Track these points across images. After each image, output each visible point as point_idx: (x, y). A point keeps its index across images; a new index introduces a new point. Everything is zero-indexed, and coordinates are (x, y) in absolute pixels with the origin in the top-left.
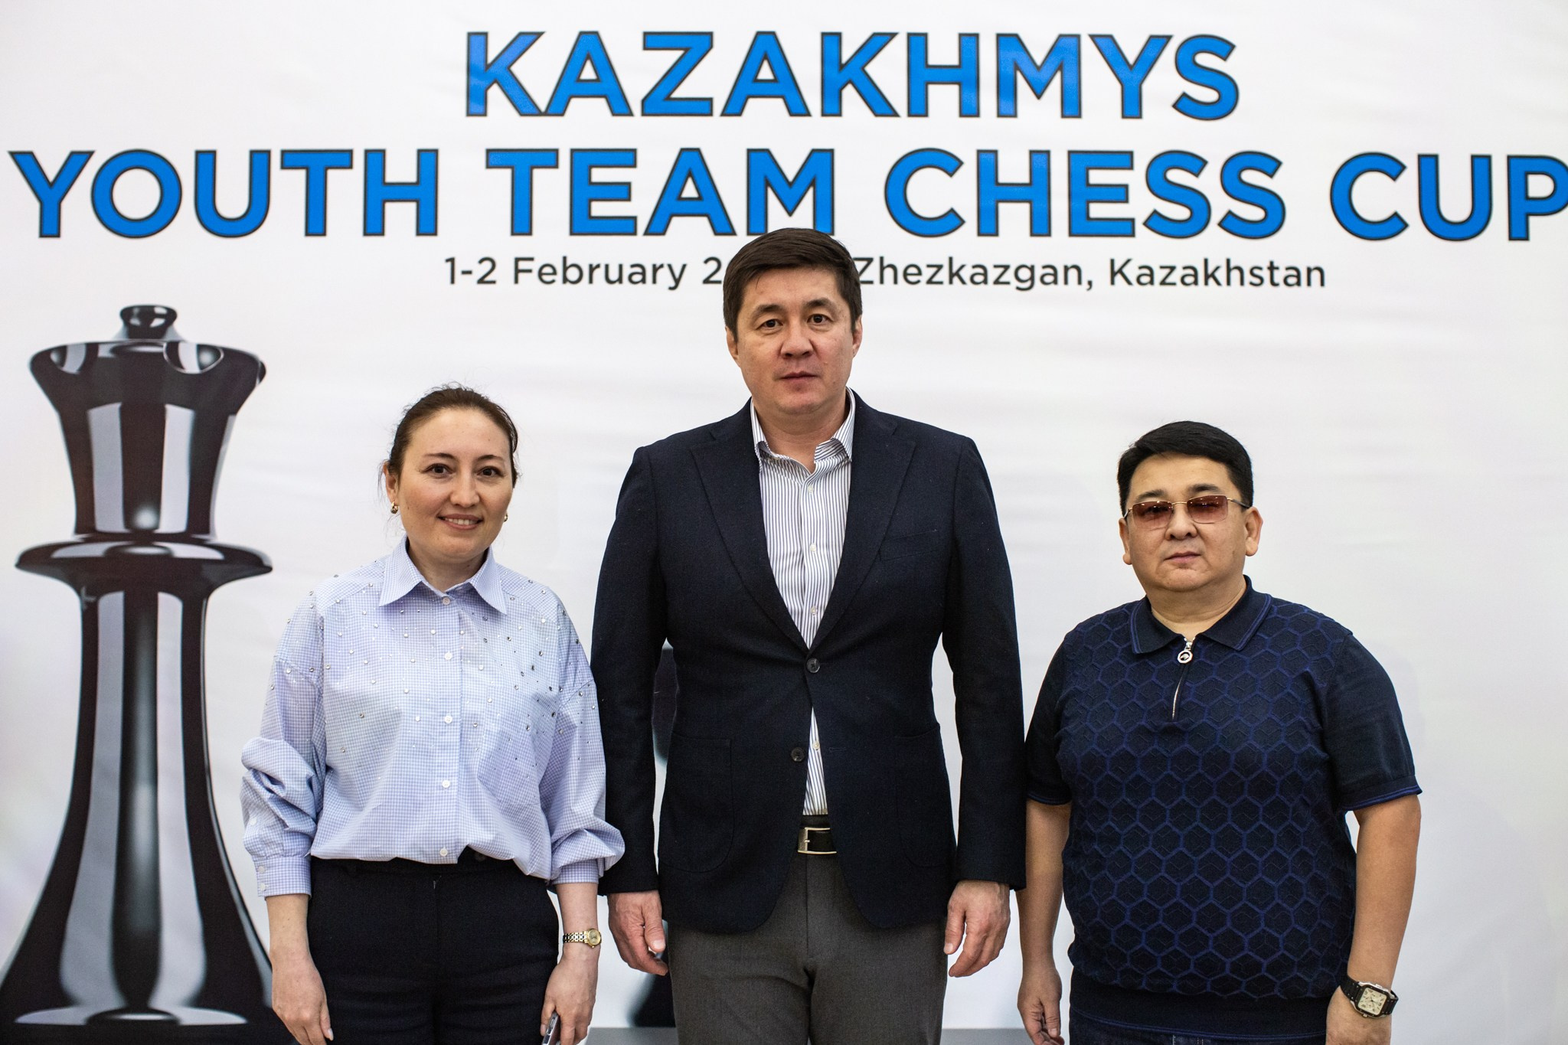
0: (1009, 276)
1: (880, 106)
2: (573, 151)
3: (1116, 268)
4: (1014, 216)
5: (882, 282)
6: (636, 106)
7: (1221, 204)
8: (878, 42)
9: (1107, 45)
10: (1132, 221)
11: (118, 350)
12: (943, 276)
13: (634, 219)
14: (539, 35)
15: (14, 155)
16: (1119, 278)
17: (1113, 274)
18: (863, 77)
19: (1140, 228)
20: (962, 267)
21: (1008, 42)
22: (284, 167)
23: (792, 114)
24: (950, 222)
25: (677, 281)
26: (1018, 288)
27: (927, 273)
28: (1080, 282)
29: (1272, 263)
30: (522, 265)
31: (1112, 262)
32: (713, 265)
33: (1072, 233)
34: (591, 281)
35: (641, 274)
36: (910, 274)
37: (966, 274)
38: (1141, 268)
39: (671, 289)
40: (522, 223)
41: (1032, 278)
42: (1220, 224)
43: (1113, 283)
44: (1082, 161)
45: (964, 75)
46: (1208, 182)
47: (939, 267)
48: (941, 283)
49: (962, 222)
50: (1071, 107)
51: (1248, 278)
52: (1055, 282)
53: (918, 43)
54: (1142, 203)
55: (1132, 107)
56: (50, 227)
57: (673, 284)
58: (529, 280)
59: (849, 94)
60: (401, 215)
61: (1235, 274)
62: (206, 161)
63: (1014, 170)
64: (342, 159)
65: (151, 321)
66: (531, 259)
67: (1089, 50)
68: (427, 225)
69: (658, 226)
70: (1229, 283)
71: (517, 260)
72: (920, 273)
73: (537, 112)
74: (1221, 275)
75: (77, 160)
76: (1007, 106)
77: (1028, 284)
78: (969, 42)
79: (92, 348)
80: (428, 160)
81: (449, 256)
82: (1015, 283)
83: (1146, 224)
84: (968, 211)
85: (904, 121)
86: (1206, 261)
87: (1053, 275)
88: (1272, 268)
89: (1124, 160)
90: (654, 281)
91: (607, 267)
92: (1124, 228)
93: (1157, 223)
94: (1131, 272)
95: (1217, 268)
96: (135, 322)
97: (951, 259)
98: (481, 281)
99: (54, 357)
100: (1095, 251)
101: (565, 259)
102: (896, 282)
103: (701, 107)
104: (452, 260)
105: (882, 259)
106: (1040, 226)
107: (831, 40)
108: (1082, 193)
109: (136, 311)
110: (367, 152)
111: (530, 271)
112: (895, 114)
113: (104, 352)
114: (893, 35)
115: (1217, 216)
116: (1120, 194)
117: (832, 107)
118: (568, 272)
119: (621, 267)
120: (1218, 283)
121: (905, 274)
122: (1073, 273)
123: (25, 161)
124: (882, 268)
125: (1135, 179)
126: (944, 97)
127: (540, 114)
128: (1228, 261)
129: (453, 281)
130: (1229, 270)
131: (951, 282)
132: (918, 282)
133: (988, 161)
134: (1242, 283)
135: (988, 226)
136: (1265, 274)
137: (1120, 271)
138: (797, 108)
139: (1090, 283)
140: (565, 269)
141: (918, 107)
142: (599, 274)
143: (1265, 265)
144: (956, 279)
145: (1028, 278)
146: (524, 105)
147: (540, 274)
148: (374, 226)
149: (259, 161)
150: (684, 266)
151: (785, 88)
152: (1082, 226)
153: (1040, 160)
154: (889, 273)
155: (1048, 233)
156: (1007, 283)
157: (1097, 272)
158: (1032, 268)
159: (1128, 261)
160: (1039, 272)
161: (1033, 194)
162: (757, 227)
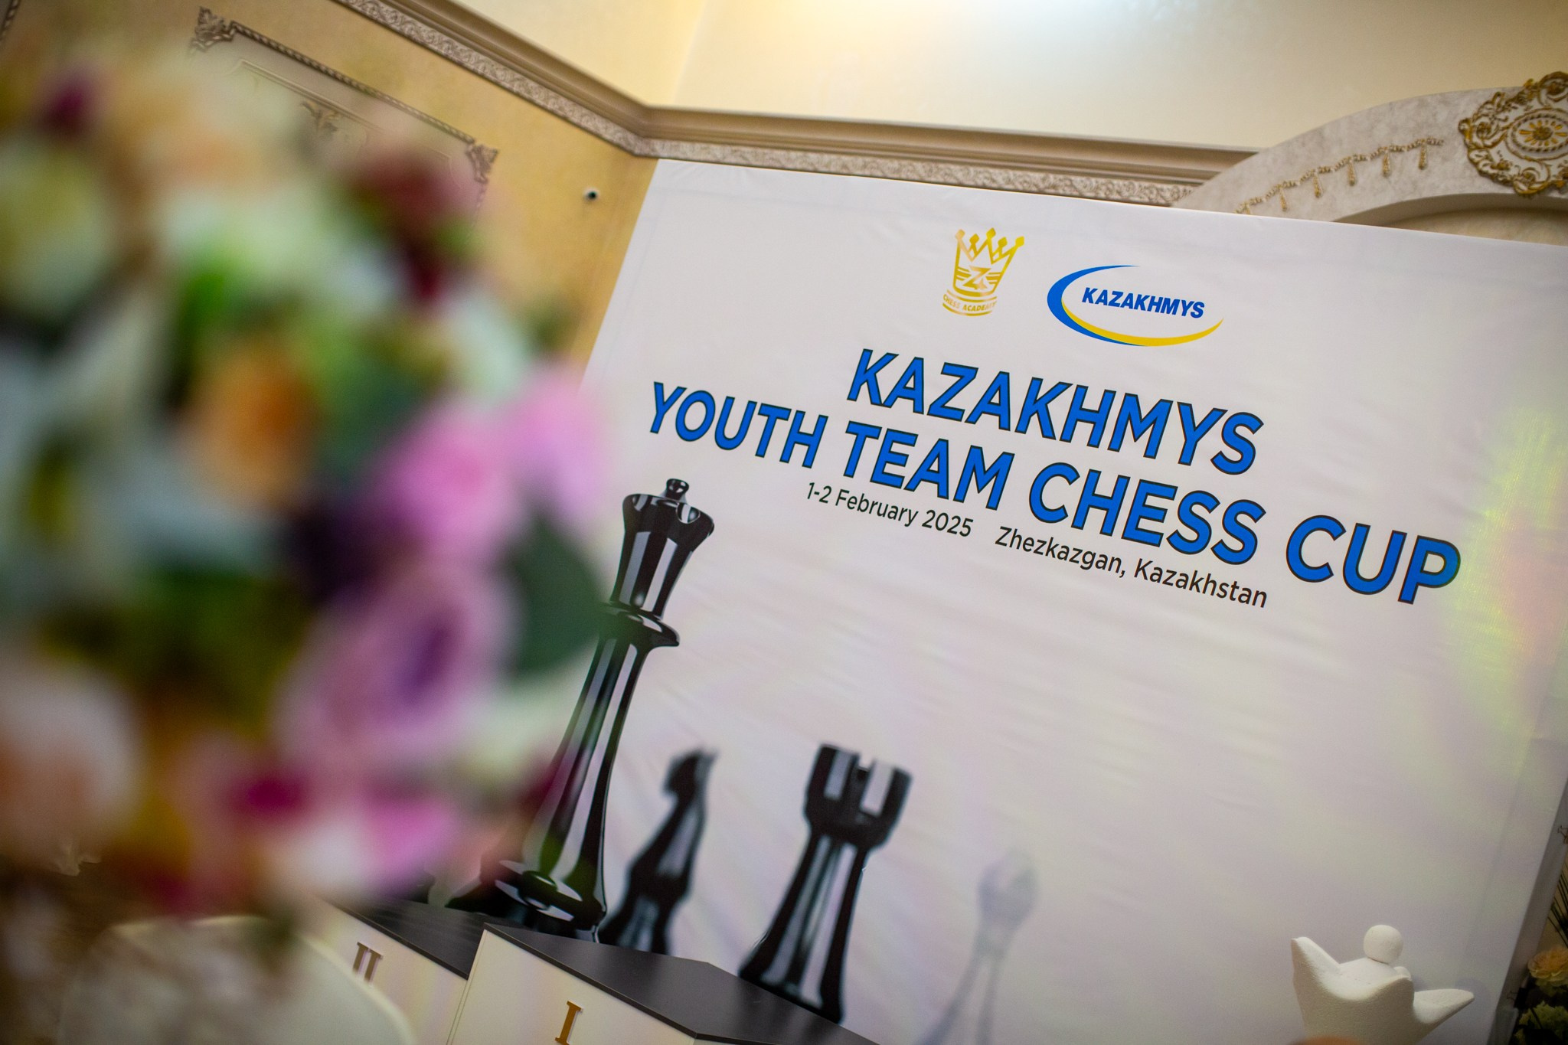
0: (1079, 558)
1: (1048, 432)
2: (888, 430)
3: (1142, 565)
4: (1096, 518)
5: (1011, 546)
6: (926, 409)
7: (1218, 534)
8: (1060, 388)
9: (1186, 409)
10: (1161, 535)
11: (660, 502)
12: (1044, 549)
13: (903, 478)
14: (895, 356)
15: (656, 384)
16: (1140, 573)
17: (1138, 570)
18: (1045, 409)
19: (1164, 541)
20: (1057, 545)
21: (1131, 400)
22: (759, 414)
23: (1000, 427)
24: (1059, 514)
25: (910, 521)
26: (1082, 567)
27: (1036, 545)
28: (1117, 571)
29: (1236, 583)
30: (843, 495)
31: (1141, 560)
32: (931, 514)
33: (1123, 537)
34: (870, 512)
35: (895, 513)
36: (1026, 544)
37: (1056, 551)
38: (1155, 569)
39: (906, 525)
40: (850, 471)
41: (1092, 562)
42: (1213, 549)
43: (1136, 576)
44: (1147, 488)
45: (1097, 419)
46: (1215, 518)
47: (1044, 543)
48: (1042, 553)
49: (1066, 516)
50: (1151, 452)
51: (1218, 590)
52: (1104, 567)
53: (1081, 392)
54: (1172, 524)
55: (1186, 458)
56: (655, 429)
57: (908, 523)
58: (843, 504)
59: (1034, 419)
60: (800, 451)
61: (1211, 586)
62: (729, 401)
63: (1105, 487)
64: (783, 413)
65: (677, 489)
66: (848, 492)
67: (1175, 411)
68: (808, 463)
69: (912, 487)
70: (1204, 592)
71: (842, 491)
72: (1032, 545)
73: (878, 402)
74: (1201, 585)
75: (680, 390)
76: (1115, 446)
77: (1087, 566)
78: (1109, 396)
79: (650, 497)
80: (822, 420)
81: (812, 482)
82: (1081, 563)
83: (1169, 539)
84: (1071, 512)
85: (1057, 443)
86: (1196, 572)
87: (1104, 562)
88: (1235, 586)
89: (1169, 491)
90: (899, 520)
91: (881, 504)
92: (1154, 539)
93: (1176, 539)
94: (1149, 570)
95: (1201, 579)
96: (671, 488)
97: (1052, 539)
98: (821, 500)
99: (634, 500)
100: (1132, 552)
101: (863, 495)
102: (1018, 548)
103: (956, 415)
104: (812, 484)
105: (1016, 530)
106: (1107, 529)
107: (1036, 382)
108: (1140, 510)
109: (674, 482)
110: (797, 412)
111: (845, 499)
112: (1054, 438)
113: (653, 502)
114: (1071, 385)
115: (1213, 542)
116: (1160, 515)
117: (1022, 429)
118: (860, 504)
119: (887, 505)
120: (1198, 591)
121: (1025, 544)
122: (1116, 563)
123: (659, 387)
124: (1014, 537)
125: (1172, 506)
126: (1083, 431)
127: (881, 404)
128: (1209, 575)
129: (809, 498)
130: (1207, 582)
131: (1047, 555)
132: (1030, 550)
133: (1094, 476)
134: (1212, 594)
135: (1079, 523)
136: (1229, 590)
137: (1143, 569)
138: (1004, 426)
139: (1123, 572)
140: (861, 501)
141: (1067, 436)
142: (876, 507)
143: (1231, 583)
144: (1050, 553)
145: (1092, 561)
146: (875, 399)
147: (849, 502)
148: (785, 458)
149: (751, 405)
150: (917, 512)
151: (1002, 412)
152: (1133, 533)
153: (1123, 481)
154: (1017, 540)
155: (1110, 533)
156: (1077, 562)
157: (1130, 567)
158: (1094, 555)
159: (1150, 562)
160: (1097, 558)
161: (1111, 505)
162: (960, 497)
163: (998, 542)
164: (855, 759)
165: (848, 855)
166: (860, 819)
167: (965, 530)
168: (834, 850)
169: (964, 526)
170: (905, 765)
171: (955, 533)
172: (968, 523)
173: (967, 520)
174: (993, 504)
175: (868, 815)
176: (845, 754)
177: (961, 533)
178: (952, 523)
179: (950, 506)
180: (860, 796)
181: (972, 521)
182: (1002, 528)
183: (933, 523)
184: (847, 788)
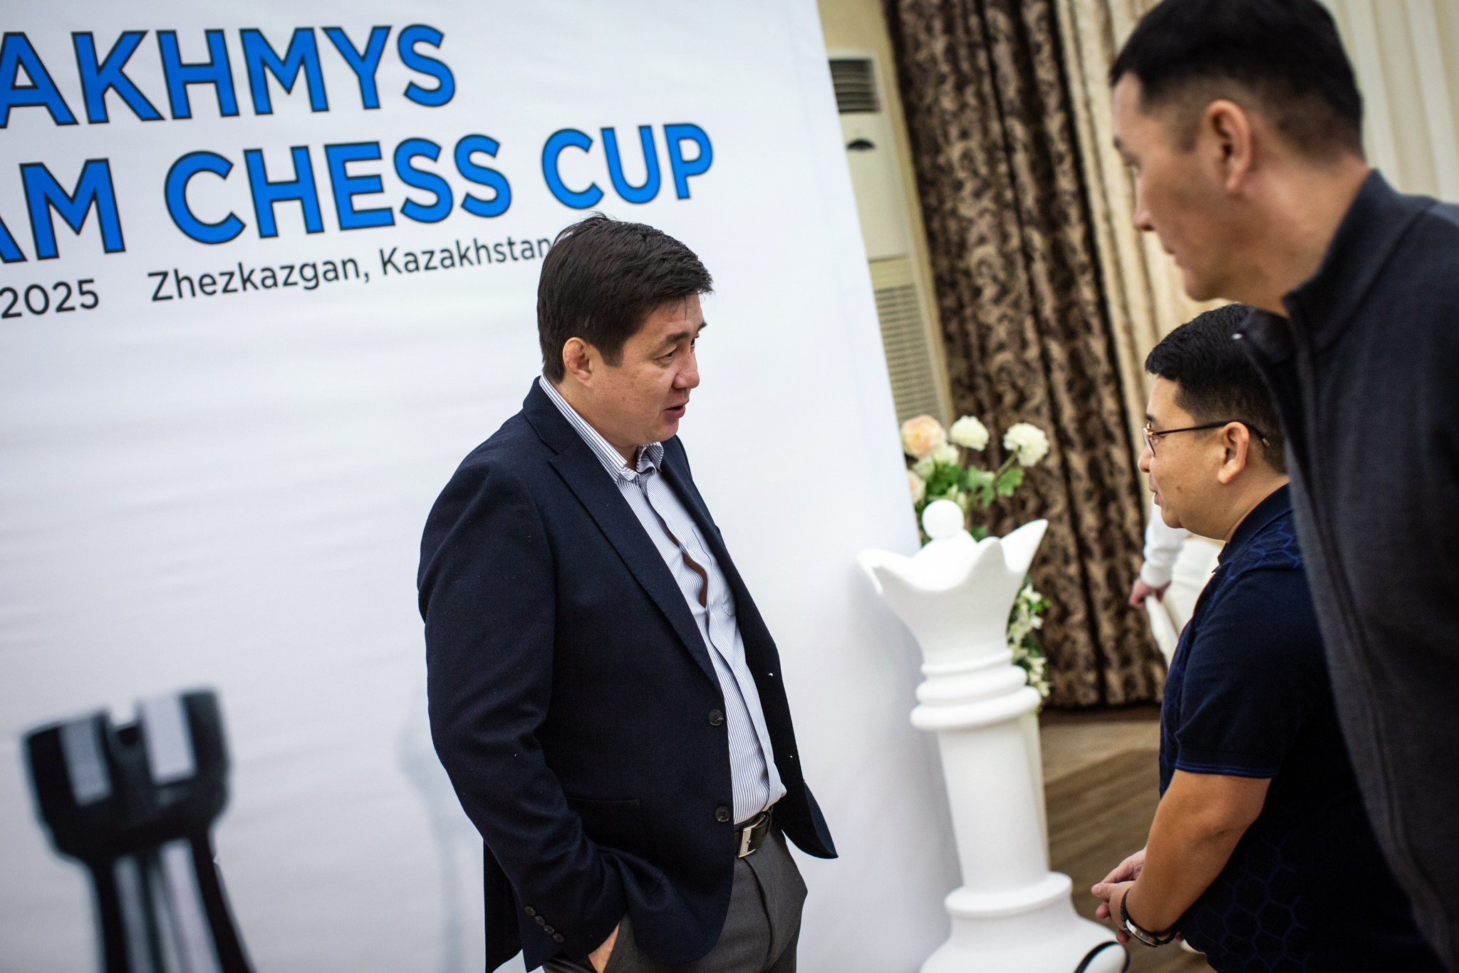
0: (295, 276)
1: (146, 112)
3: (386, 258)
4: (288, 214)
5: (181, 295)
7: (461, 187)
8: (130, 41)
9: (337, 35)
10: (390, 210)
12: (236, 282)
16: (389, 267)
17: (385, 264)
18: (122, 78)
19: (398, 217)
20: (252, 272)
21: (252, 37)
23: (59, 123)
24: (229, 229)
26: (307, 288)
27: (222, 281)
28: (358, 275)
29: (509, 239)
31: (381, 252)
33: (343, 228)
36: (205, 284)
37: (257, 278)
38: (407, 255)
41: (316, 276)
42: (464, 206)
43: (385, 272)
44: (339, 154)
45: (217, 73)
46: (445, 167)
47: (232, 274)
48: (235, 290)
49: (243, 226)
50: (319, 102)
51: (494, 256)
52: (337, 277)
53: (168, 40)
54: (395, 193)
55: (370, 100)
59: (112, 97)
61: (483, 252)
63: (280, 169)
67: (323, 43)
70: (479, 262)
72: (214, 283)
74: (472, 254)
76: (263, 106)
77: (313, 283)
78: (215, 38)
82: (302, 283)
83: (403, 211)
84: (247, 214)
85: (170, 125)
86: (458, 243)
87: (334, 271)
88: (511, 244)
89: (370, 150)
92: (383, 218)
93: (410, 209)
94: (399, 260)
95: (468, 249)
97: (240, 265)
100: (366, 244)
102: (194, 294)
105: (176, 272)
106: (314, 225)
107: (83, 41)
108: (345, 188)
112: (160, 118)
114: (143, 34)
115: (458, 199)
116: (374, 184)
117: (98, 115)
120: (471, 263)
121: (202, 286)
122: (350, 267)
124: (179, 282)
125: (384, 167)
126: (202, 96)
128: (475, 241)
130: (478, 249)
131: (245, 289)
132: (214, 292)
133: (254, 158)
134: (490, 260)
135: (268, 229)
136: (506, 249)
137: (390, 260)
138: (64, 117)
139: (366, 275)
141: (182, 111)
143: (505, 241)
144: (248, 285)
151: (48, 97)
152: (351, 220)
153: (300, 154)
154: (185, 285)
155: (321, 230)
156: (295, 284)
157: (370, 263)
158: (314, 266)
159: (394, 250)
160: (321, 269)
161: (301, 189)
162: (47, 250)
163: (156, 298)
164: (101, 723)
165: (177, 860)
166: (165, 798)
167: (89, 300)
168: (149, 865)
169: (82, 293)
170: (194, 680)
171: (72, 309)
172: (86, 287)
173: (81, 283)
174: (114, 242)
175: (176, 784)
176: (79, 723)
177: (84, 306)
178: (56, 297)
179: (33, 271)
180: (144, 765)
181: (91, 281)
182: (151, 275)
183: (20, 306)
184: (114, 769)
